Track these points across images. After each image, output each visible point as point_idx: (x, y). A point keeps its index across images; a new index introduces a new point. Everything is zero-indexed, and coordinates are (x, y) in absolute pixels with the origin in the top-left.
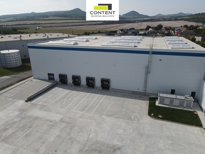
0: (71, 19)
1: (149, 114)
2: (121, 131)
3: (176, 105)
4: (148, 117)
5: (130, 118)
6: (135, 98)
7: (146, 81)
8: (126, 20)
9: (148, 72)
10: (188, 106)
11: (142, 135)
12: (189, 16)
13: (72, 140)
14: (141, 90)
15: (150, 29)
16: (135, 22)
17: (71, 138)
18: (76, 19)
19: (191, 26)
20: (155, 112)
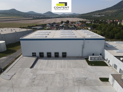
0: (10, 16)
1: (89, 65)
2: (83, 73)
3: (97, 60)
4: (89, 66)
5: (83, 67)
6: (79, 59)
7: (83, 51)
8: (46, 16)
9: (83, 48)
10: (101, 60)
11: (91, 72)
12: (79, 15)
13: (67, 79)
14: (81, 55)
15: (64, 23)
16: (52, 18)
17: (66, 79)
18: (14, 16)
19: (82, 21)
20: (90, 63)
